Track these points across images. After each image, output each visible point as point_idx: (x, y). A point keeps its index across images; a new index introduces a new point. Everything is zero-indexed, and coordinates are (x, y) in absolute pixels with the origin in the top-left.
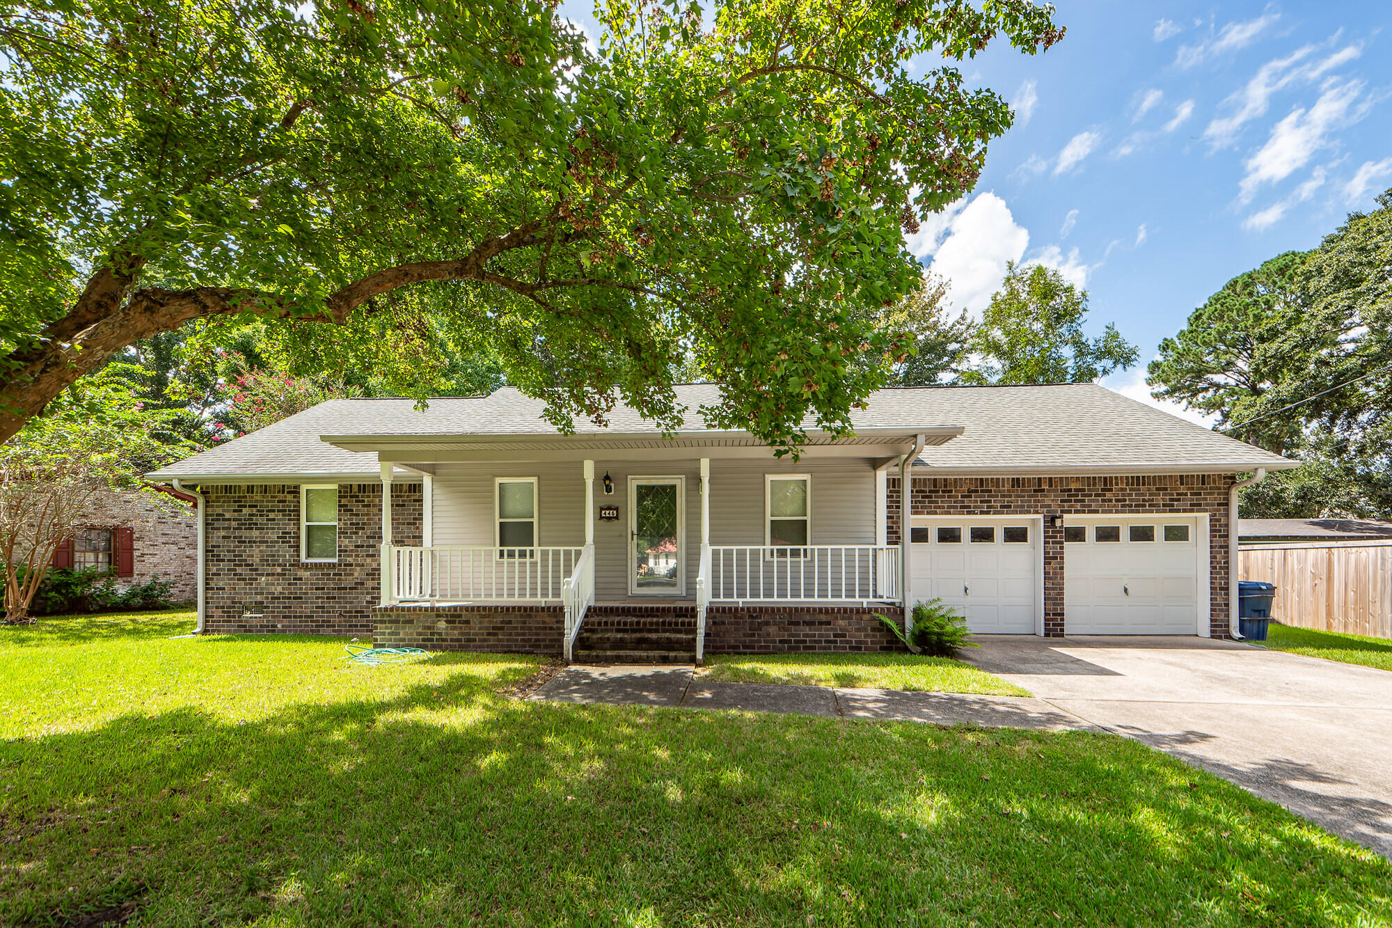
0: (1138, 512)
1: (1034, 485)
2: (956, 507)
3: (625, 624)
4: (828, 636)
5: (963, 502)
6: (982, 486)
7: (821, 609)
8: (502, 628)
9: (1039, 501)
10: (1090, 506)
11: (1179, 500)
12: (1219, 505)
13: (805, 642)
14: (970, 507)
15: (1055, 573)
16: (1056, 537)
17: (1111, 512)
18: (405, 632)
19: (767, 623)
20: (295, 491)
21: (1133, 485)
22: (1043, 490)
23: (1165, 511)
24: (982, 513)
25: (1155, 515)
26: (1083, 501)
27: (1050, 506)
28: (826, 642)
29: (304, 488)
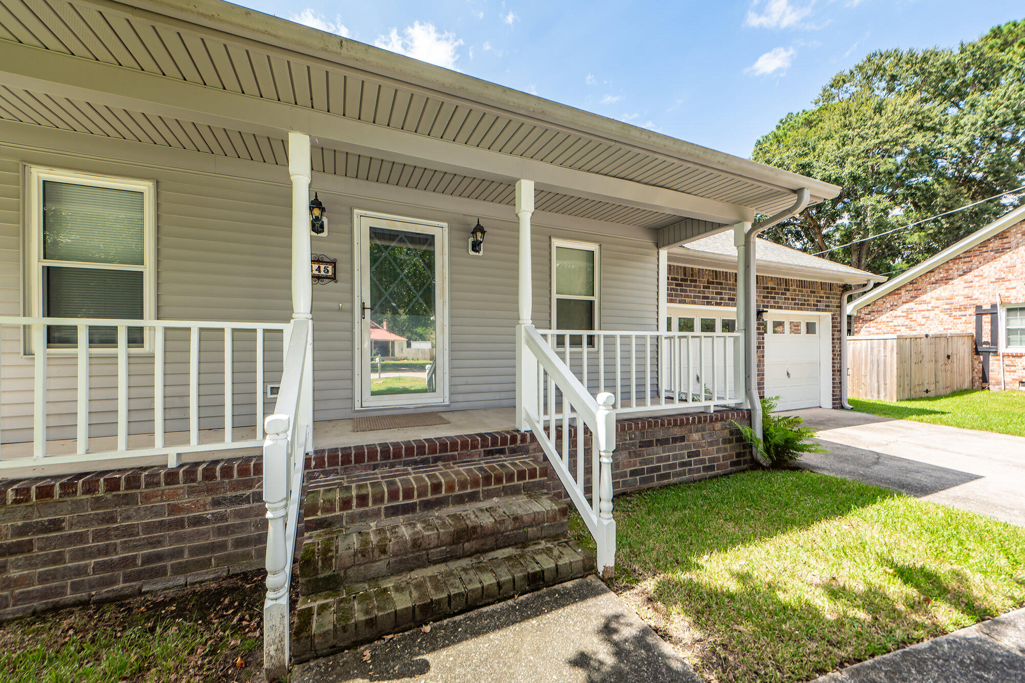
4: (683, 456)
6: (716, 278)
7: (676, 420)
10: (778, 303)
12: (837, 307)
13: (658, 469)
14: (708, 298)
17: (789, 308)
21: (799, 287)
23: (807, 310)
24: (716, 304)
25: (802, 313)
28: (680, 465)
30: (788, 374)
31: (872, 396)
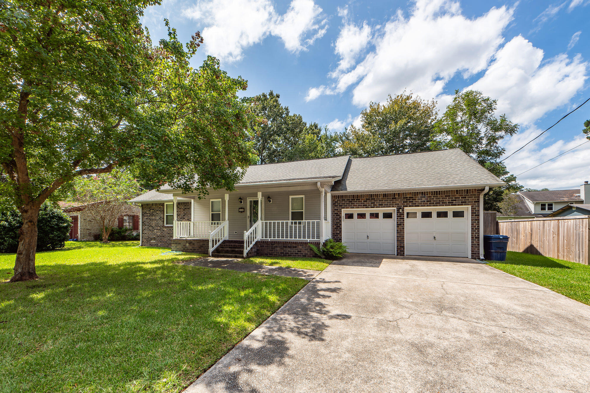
0: (437, 206)
1: (392, 196)
2: (361, 205)
3: (231, 245)
4: (296, 251)
5: (364, 203)
6: (371, 197)
7: (293, 242)
8: (202, 246)
9: (394, 202)
10: (416, 204)
11: (456, 200)
12: (475, 202)
13: (288, 253)
14: (366, 205)
15: (401, 231)
16: (401, 216)
17: (425, 206)
18: (179, 247)
19: (277, 247)
20: (163, 205)
21: (434, 195)
22: (396, 198)
23: (449, 205)
24: (371, 207)
25: (444, 207)
26: (413, 202)
27: (398, 204)
28: (295, 253)
29: (165, 204)
30: (434, 237)
31: (576, 260)
